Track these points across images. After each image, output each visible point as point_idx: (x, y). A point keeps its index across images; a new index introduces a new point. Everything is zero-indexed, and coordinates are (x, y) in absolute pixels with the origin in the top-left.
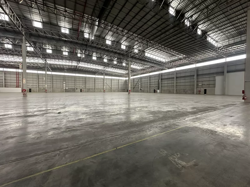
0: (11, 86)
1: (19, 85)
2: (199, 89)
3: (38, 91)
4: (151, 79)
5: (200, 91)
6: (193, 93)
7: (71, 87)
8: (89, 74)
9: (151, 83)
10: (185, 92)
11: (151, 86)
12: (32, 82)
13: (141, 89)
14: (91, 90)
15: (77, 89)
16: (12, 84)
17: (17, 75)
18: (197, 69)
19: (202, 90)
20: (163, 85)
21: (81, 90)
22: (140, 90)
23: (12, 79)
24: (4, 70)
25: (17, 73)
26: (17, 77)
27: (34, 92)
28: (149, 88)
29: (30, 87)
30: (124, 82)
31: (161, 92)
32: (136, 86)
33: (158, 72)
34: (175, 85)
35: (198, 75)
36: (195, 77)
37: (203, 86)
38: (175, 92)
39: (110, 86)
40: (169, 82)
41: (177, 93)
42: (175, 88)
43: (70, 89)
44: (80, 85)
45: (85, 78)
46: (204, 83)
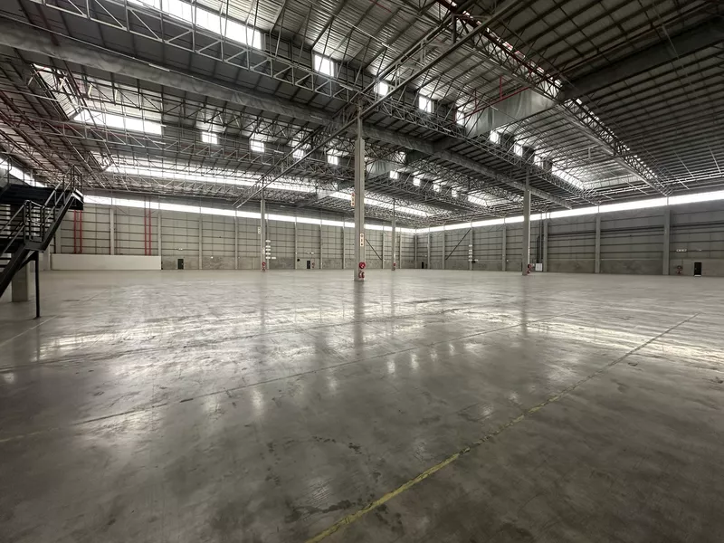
0: (130, 252)
1: (150, 249)
2: (677, 262)
3: (200, 265)
4: (512, 233)
5: (681, 268)
6: (659, 272)
7: (284, 255)
8: (329, 219)
9: (512, 246)
10: (632, 269)
11: (512, 252)
12: (184, 239)
13: (474, 262)
14: (332, 262)
15: (298, 260)
16: (133, 244)
17: (148, 219)
18: (672, 211)
19: (689, 264)
20: (553, 250)
21: (309, 262)
22: (471, 264)
23: (134, 229)
24: (114, 204)
25: (147, 213)
26: (145, 225)
27: (190, 268)
28: (504, 258)
29: (180, 254)
30: (411, 241)
31: (548, 269)
32: (454, 253)
33: (539, 215)
34: (598, 251)
35: (673, 227)
36: (666, 231)
37: (692, 254)
38: (597, 270)
39: (379, 253)
40: (574, 243)
41: (603, 271)
42: (597, 260)
43: (282, 259)
44: (306, 249)
45: (319, 229)
46: (693, 246)
